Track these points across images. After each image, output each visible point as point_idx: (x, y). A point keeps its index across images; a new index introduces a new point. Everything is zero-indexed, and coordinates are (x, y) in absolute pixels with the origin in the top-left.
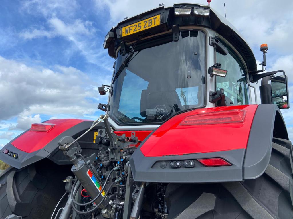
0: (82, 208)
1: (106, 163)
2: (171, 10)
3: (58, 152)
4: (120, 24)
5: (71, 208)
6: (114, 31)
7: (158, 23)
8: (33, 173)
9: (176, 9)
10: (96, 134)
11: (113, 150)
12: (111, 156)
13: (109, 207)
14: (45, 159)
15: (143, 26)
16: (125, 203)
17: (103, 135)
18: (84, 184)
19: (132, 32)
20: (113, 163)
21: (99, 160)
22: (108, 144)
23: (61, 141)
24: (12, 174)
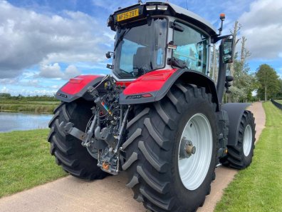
0: (101, 118)
1: (111, 99)
2: (145, 6)
3: (87, 93)
4: (115, 12)
5: (96, 120)
6: (112, 16)
7: (137, 15)
8: (75, 105)
9: (147, 7)
10: (106, 84)
11: (115, 93)
12: (114, 96)
13: (113, 119)
14: (81, 98)
15: (129, 15)
16: (120, 117)
17: (109, 85)
18: (101, 110)
19: (123, 19)
20: (114, 99)
21: (108, 98)
22: (112, 89)
23: (88, 88)
24: (64, 105)
